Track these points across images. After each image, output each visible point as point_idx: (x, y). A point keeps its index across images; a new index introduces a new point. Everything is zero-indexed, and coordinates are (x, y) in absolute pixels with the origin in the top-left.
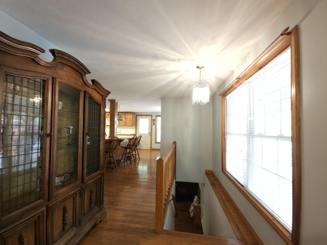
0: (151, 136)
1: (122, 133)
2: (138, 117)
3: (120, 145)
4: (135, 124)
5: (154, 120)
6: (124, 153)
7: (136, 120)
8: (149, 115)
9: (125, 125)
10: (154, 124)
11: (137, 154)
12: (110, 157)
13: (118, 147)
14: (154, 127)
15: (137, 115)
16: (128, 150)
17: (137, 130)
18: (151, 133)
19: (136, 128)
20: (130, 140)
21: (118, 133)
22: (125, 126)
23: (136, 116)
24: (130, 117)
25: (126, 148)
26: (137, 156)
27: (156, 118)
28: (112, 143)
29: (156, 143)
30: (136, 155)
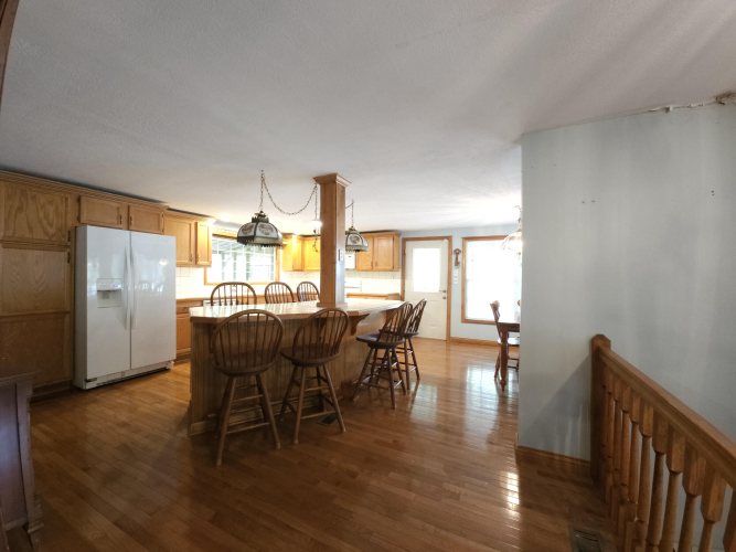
0: (449, 299)
1: (365, 292)
2: (408, 244)
3: (353, 331)
4: (401, 265)
5: (457, 252)
6: (367, 362)
7: (404, 254)
8: (442, 238)
9: (373, 268)
10: (457, 263)
11: (410, 360)
12: (319, 377)
13: (347, 337)
14: (456, 272)
15: (405, 240)
16: (381, 353)
17: (407, 282)
18: (448, 291)
19: (403, 277)
20: (389, 313)
21: (347, 291)
22: (372, 270)
23: (402, 240)
24: (385, 244)
25: (374, 346)
26: (412, 369)
27: (464, 246)
28: (329, 324)
29: (465, 321)
30: (406, 363)
